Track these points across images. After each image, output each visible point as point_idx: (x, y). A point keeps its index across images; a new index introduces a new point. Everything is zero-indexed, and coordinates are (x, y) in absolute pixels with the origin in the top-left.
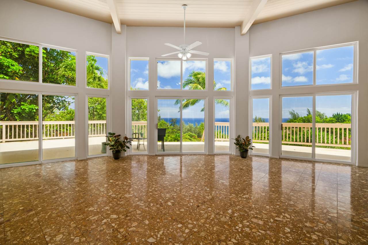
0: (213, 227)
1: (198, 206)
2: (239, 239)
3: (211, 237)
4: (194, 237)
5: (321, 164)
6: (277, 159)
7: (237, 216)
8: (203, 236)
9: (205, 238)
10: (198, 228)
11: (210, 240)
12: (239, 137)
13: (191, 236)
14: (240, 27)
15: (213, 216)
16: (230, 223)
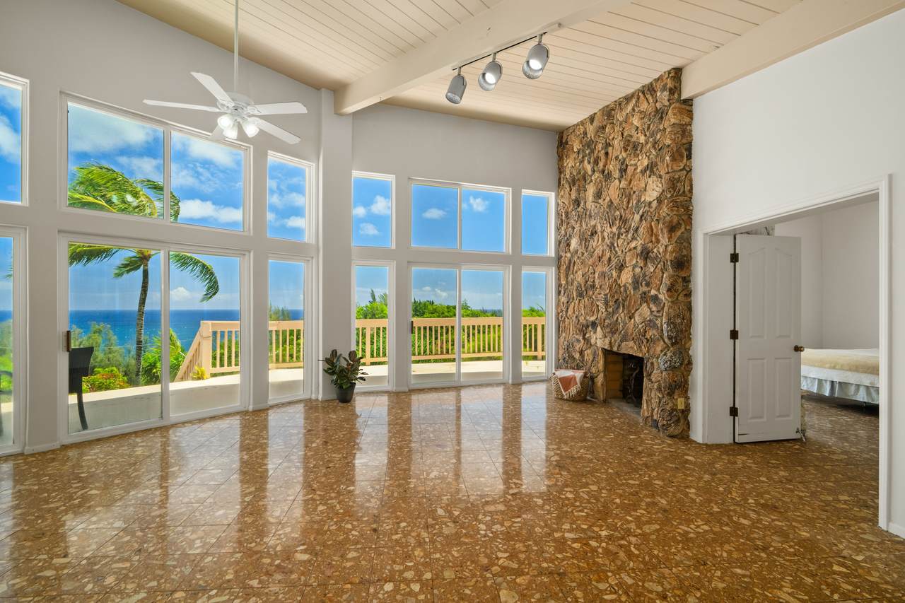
0: (449, 552)
1: (375, 530)
2: (506, 547)
3: (467, 570)
4: (442, 590)
5: (471, 388)
6: (405, 392)
7: (460, 514)
8: (453, 577)
9: (460, 578)
10: (427, 569)
11: (472, 578)
12: (334, 353)
13: (436, 591)
14: (332, 92)
15: (424, 534)
16: (464, 531)
